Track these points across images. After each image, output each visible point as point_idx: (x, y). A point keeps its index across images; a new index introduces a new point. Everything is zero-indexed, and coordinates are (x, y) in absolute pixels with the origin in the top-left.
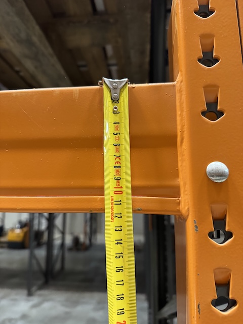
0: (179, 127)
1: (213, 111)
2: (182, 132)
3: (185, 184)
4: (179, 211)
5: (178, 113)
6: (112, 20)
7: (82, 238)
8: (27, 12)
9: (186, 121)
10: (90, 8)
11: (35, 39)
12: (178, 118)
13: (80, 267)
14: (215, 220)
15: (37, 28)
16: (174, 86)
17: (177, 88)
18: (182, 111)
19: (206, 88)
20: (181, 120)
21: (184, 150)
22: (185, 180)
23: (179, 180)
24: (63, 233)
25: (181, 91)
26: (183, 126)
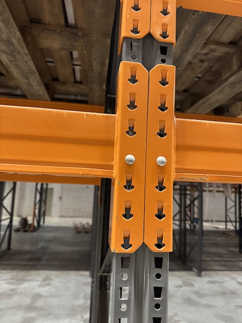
0: (116, 138)
1: (131, 131)
2: (117, 140)
3: (116, 164)
4: (112, 176)
5: (116, 130)
6: (80, 34)
7: (30, 220)
8: (12, 21)
9: (119, 135)
10: (63, 21)
11: (14, 41)
12: (116, 133)
13: (27, 248)
14: (127, 181)
15: (18, 33)
16: (115, 116)
17: (117, 118)
18: (118, 130)
19: (129, 120)
20: (117, 134)
21: (117, 148)
22: (116, 163)
23: (114, 162)
24: (11, 214)
25: (118, 120)
26: (117, 138)
